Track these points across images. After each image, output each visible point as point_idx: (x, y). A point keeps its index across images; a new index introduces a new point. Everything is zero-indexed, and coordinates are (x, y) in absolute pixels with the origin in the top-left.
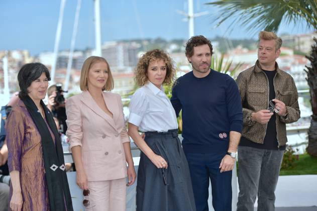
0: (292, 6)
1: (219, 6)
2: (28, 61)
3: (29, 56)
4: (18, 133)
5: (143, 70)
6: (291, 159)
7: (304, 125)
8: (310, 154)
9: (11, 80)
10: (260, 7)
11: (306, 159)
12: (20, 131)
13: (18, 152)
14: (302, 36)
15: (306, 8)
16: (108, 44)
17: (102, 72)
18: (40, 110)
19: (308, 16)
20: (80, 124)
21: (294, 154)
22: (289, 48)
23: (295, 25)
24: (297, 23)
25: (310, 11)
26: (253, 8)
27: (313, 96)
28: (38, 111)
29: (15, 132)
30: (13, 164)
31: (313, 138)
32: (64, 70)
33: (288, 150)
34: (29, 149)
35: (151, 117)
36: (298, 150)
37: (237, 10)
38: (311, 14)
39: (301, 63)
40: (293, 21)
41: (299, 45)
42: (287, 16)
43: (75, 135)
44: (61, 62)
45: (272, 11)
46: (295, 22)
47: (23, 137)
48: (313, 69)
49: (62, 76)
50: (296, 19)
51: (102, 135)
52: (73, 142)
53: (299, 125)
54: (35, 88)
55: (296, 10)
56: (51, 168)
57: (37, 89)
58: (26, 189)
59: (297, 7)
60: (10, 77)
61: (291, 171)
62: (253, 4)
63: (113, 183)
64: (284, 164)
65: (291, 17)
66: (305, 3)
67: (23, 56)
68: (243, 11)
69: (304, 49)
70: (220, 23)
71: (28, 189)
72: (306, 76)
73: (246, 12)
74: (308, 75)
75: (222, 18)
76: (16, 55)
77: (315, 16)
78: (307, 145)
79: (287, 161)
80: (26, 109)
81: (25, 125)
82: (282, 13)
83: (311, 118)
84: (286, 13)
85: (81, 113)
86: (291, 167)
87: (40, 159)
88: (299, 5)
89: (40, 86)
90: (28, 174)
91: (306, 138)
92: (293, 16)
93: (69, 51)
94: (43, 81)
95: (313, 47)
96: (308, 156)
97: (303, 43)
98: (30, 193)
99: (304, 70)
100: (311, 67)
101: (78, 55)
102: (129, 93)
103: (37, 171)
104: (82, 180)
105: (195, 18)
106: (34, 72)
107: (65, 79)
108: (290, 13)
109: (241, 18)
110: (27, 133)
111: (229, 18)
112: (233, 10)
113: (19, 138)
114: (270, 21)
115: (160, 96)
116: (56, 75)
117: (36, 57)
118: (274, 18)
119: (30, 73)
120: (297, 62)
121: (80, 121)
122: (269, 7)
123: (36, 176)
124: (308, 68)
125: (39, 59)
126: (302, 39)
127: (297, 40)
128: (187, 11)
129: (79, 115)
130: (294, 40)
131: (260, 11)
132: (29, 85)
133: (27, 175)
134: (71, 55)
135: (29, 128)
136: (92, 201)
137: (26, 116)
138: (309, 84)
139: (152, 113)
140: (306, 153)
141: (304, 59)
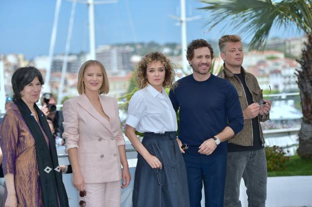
0: (282, 11)
1: (211, 10)
2: (23, 65)
3: (25, 59)
4: (12, 136)
5: (141, 72)
6: (282, 160)
7: (295, 127)
8: (300, 156)
9: (6, 83)
10: (251, 12)
11: (296, 161)
12: (13, 135)
13: (12, 155)
14: (293, 40)
15: (296, 12)
16: (102, 48)
17: (95, 76)
18: (33, 114)
19: (299, 21)
20: (77, 127)
21: (285, 155)
22: (280, 51)
23: (285, 30)
24: (288, 26)
25: (300, 16)
26: (244, 12)
27: (303, 99)
28: (32, 115)
29: (9, 136)
30: (7, 167)
31: (303, 140)
32: (58, 73)
33: (279, 152)
34: (23, 152)
35: (148, 119)
36: (288, 151)
37: (228, 15)
38: (301, 18)
39: (292, 66)
40: (283, 25)
41: (289, 48)
42: (277, 20)
43: (71, 137)
44: (56, 66)
45: (263, 16)
46: (285, 27)
47: (16, 140)
48: (303, 73)
49: (57, 80)
50: (286, 23)
51: (98, 138)
52: (70, 144)
53: (289, 127)
54: (27, 92)
55: (287, 15)
56: (45, 170)
57: (30, 93)
58: (20, 191)
59: (287, 12)
60: (6, 80)
61: (282, 172)
62: (244, 9)
63: (108, 185)
64: (275, 166)
65: (282, 21)
66: (295, 7)
67: (19, 60)
68: (234, 15)
69: (295, 52)
70: (212, 27)
71: (22, 191)
72: (296, 79)
73: (237, 17)
74: (298, 78)
75: (213, 23)
76: (11, 59)
77: (305, 20)
78: (298, 147)
79: (278, 163)
80: (19, 112)
81: (18, 128)
82: (273, 18)
83: (302, 120)
84: (277, 17)
85: (78, 116)
86: (282, 168)
87: (34, 162)
88: (289, 9)
89: (32, 91)
90: (23, 176)
91: (297, 140)
92: (284, 21)
93: (63, 55)
94: (35, 86)
95: (303, 51)
96: (299, 157)
97: (294, 47)
98: (25, 196)
99: (295, 73)
100: (301, 70)
101: (73, 58)
102: (123, 97)
103: (31, 173)
104: (79, 182)
105: (187, 23)
106: (27, 76)
107: (60, 82)
108: (281, 17)
109: (232, 23)
110: (21, 136)
111: (220, 23)
112: (225, 14)
113: (13, 142)
114: (261, 25)
115: (159, 98)
116: (51, 79)
117: (31, 61)
118: (265, 22)
119: (23, 77)
120: (288, 65)
121: (77, 123)
122: (260, 12)
123: (30, 178)
124: (299, 72)
125: (34, 63)
126: (292, 43)
127: (287, 44)
128: (180, 16)
129: (76, 117)
130: (285, 44)
131: (251, 15)
132: (22, 89)
133: (21, 177)
134: (66, 59)
135: (23, 131)
136: (88, 202)
137: (20, 120)
138: (299, 87)
139: (150, 115)
140: (297, 154)
141: (295, 63)
